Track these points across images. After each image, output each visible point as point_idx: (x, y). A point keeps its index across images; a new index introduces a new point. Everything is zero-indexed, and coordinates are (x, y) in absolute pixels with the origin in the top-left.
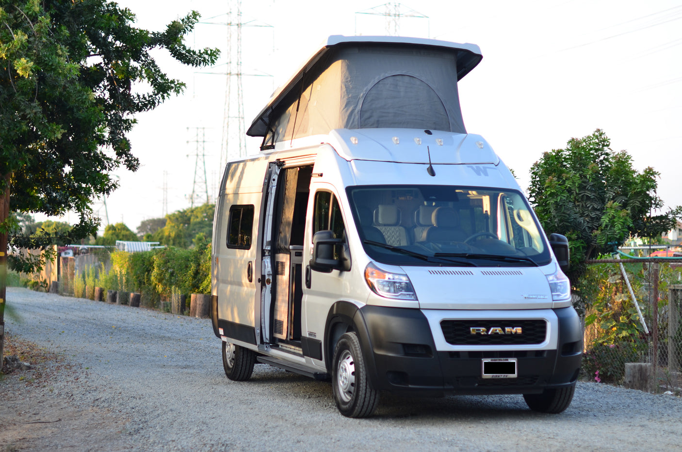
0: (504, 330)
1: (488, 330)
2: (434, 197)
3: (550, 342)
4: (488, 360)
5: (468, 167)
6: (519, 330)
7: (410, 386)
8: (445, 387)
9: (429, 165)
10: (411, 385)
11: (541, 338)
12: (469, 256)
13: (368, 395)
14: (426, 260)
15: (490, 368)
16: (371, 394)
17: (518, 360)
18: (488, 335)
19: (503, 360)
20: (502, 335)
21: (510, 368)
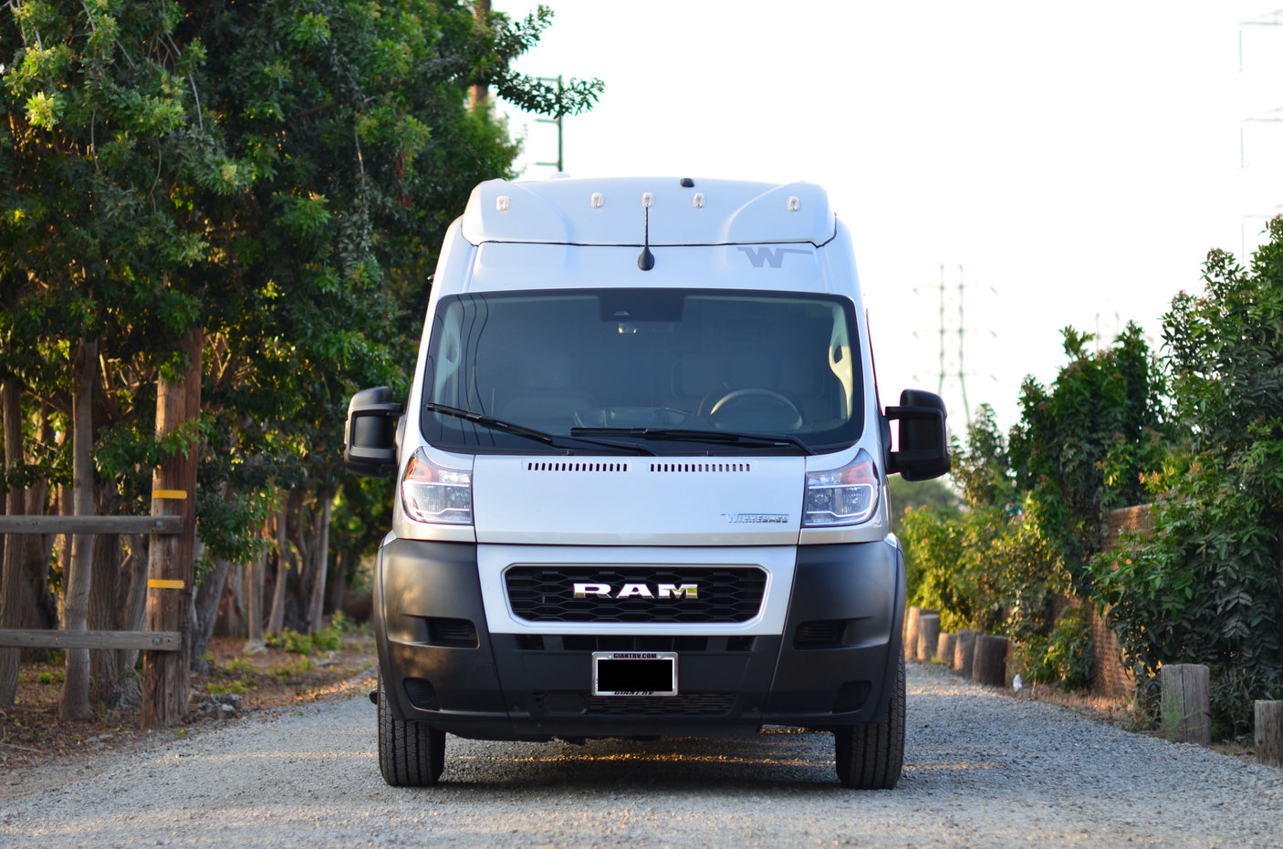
0: (654, 590)
1: (616, 590)
2: (626, 314)
3: (769, 618)
4: (607, 656)
5: (740, 249)
6: (691, 590)
7: (442, 711)
8: (512, 714)
9: (642, 250)
10: (444, 708)
11: (748, 609)
12: (648, 433)
13: (399, 733)
14: (549, 443)
15: (611, 674)
16: (405, 731)
17: (679, 655)
18: (614, 601)
19: (643, 655)
20: (647, 599)
21: (659, 674)
